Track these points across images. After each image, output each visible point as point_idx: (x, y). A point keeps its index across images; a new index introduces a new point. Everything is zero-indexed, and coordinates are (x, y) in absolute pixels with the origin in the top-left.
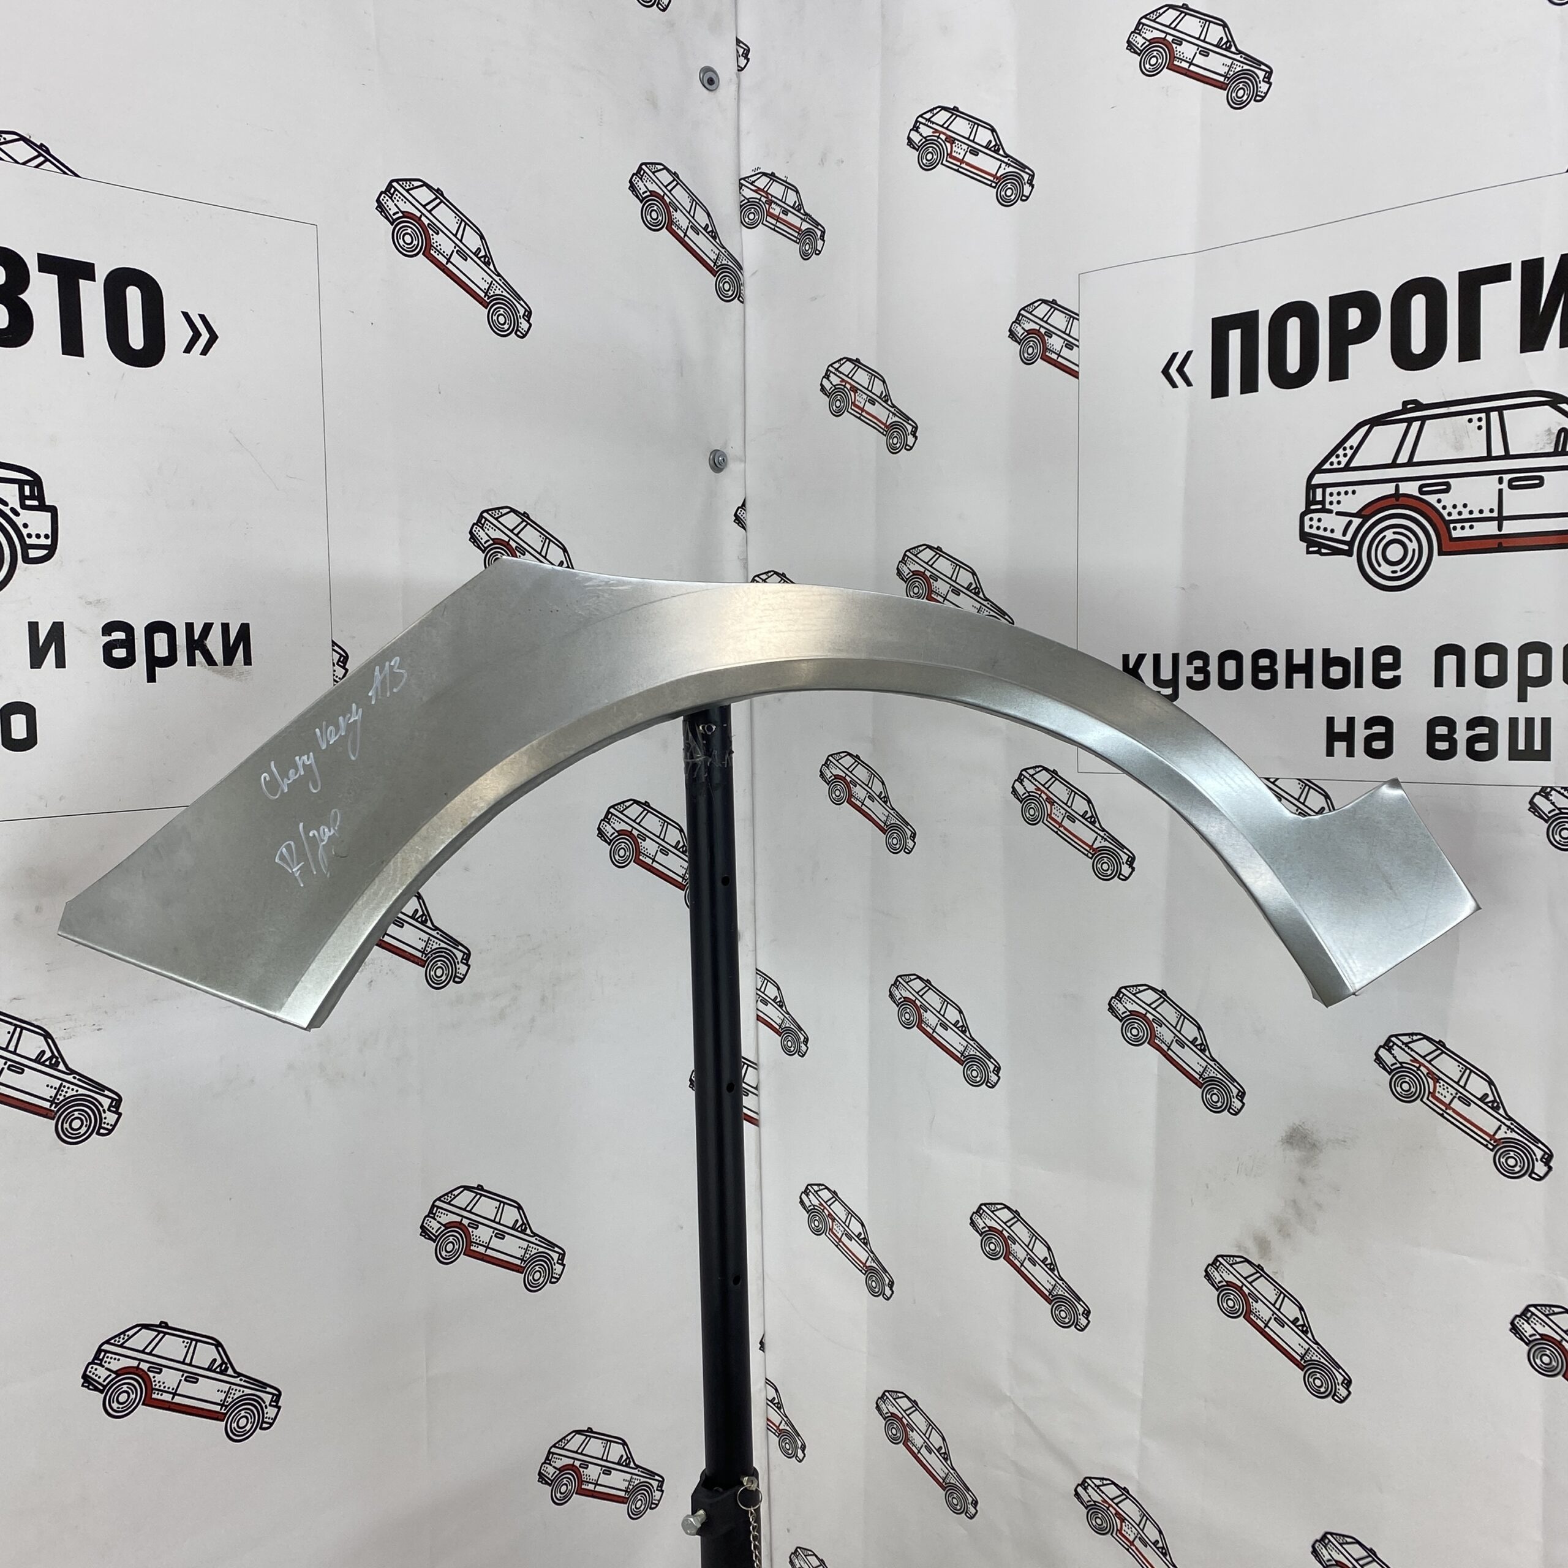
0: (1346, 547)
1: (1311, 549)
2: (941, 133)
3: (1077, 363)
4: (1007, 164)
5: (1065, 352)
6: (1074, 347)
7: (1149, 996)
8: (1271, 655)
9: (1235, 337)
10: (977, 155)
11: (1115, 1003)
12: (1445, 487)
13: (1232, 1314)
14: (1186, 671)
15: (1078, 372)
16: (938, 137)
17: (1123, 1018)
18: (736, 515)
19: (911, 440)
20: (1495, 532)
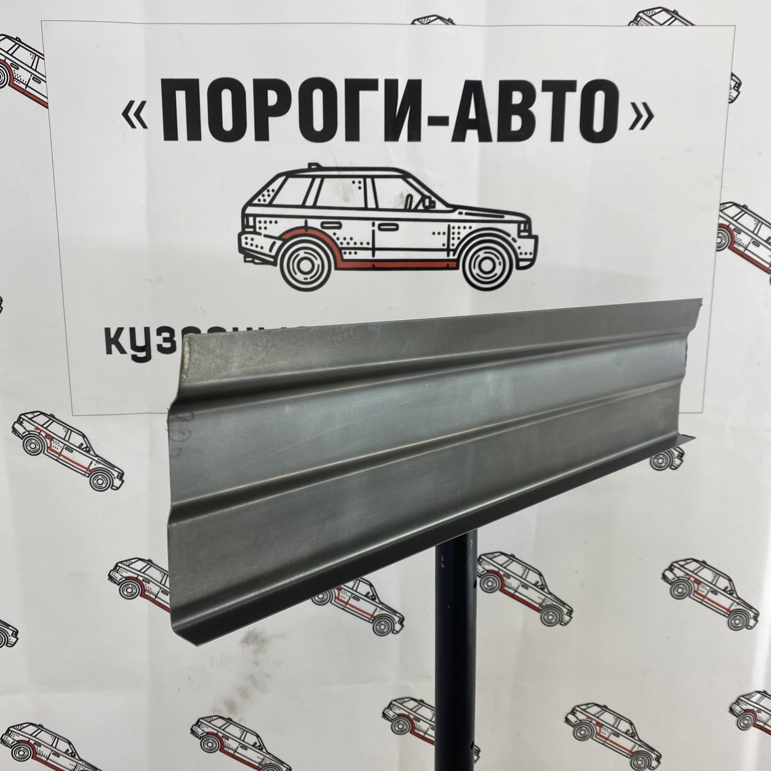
0: (272, 260)
1: (247, 259)
3: (46, 96)
5: (32, 84)
6: (42, 81)
7: (139, 565)
9: (181, 96)
11: (113, 574)
12: (337, 225)
13: (211, 751)
14: (156, 340)
15: (47, 103)
17: (120, 583)
20: (370, 257)
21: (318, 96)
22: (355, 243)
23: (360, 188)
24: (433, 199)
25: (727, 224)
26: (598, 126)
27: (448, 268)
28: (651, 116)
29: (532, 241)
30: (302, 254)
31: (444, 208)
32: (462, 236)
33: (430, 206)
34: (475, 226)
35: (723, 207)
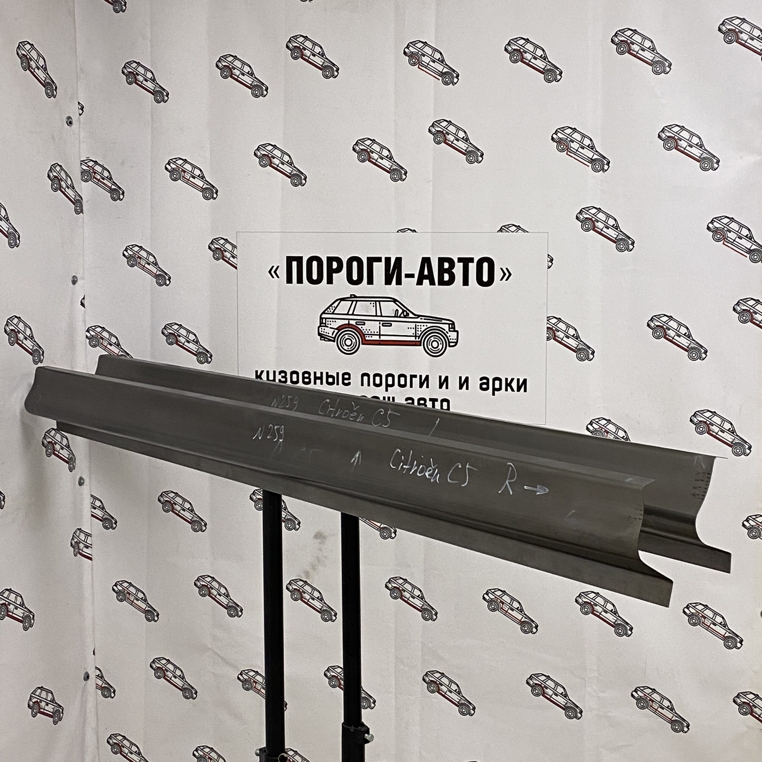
0: (333, 339)
1: (322, 339)
2: (179, 168)
3: (236, 264)
4: (206, 184)
5: (231, 259)
6: (236, 258)
8: (309, 373)
9: (294, 264)
10: (194, 179)
12: (363, 323)
13: (296, 600)
14: (278, 377)
15: (237, 267)
18: (81, 302)
20: (378, 339)
21: (355, 264)
22: (371, 332)
23: (373, 306)
24: (408, 312)
25: (551, 327)
26: (485, 279)
27: (416, 345)
28: (510, 274)
29: (455, 334)
30: (347, 336)
31: (413, 316)
32: (422, 330)
33: (406, 315)
34: (429, 325)
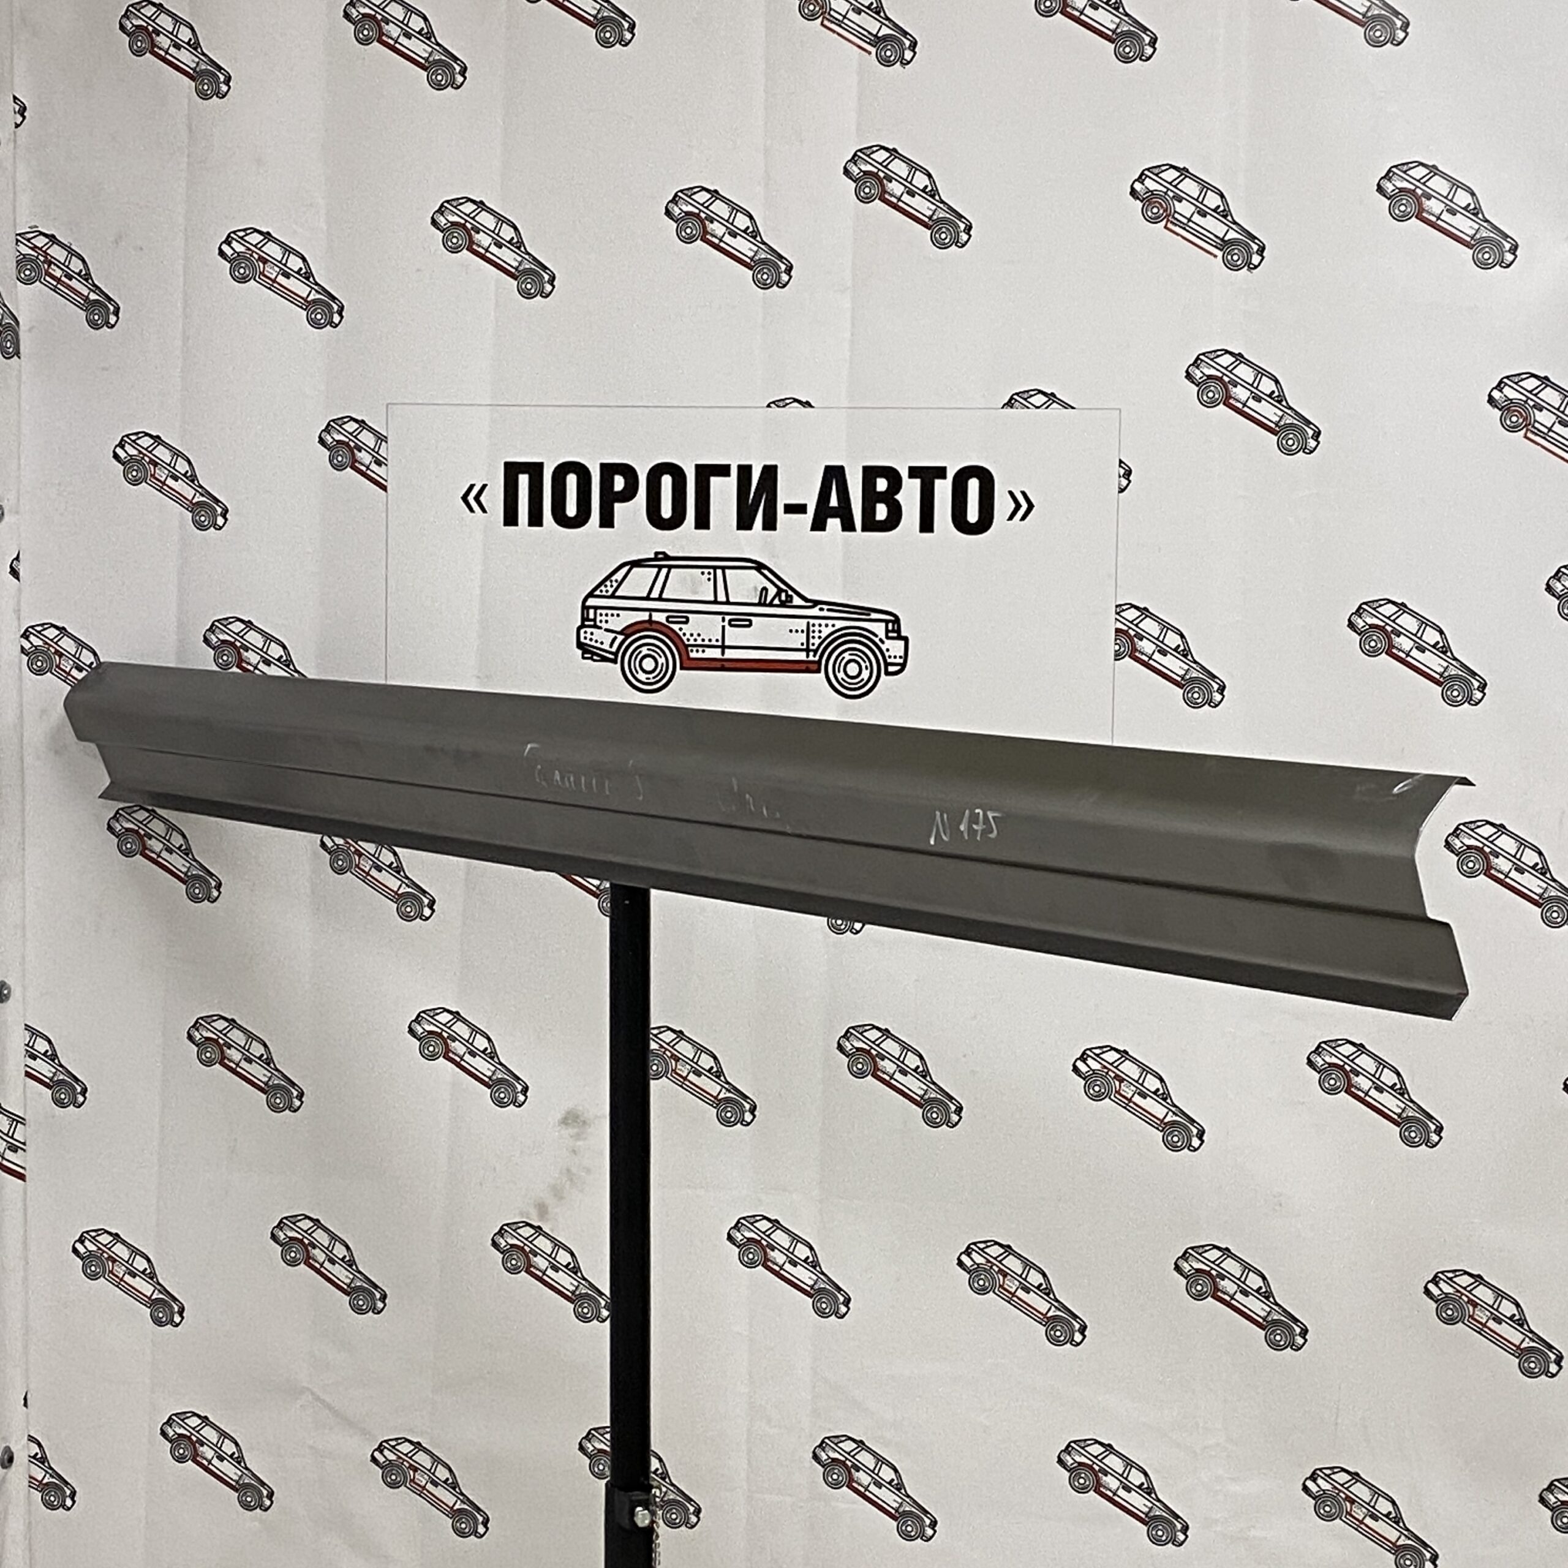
0: (612, 657)
1: (586, 656)
2: (253, 251)
4: (316, 291)
5: (374, 467)
6: (383, 466)
7: (445, 1018)
9: (524, 480)
10: (288, 278)
11: (414, 1025)
12: (684, 620)
15: (386, 486)
16: (251, 255)
17: (421, 1038)
18: (11, 566)
19: (220, 521)
20: (720, 656)
21: (667, 481)
22: (703, 640)
23: (709, 579)
24: (790, 592)
25: (1125, 628)
26: (973, 516)
27: (808, 671)
28: (1031, 506)
29: (902, 643)
31: (803, 603)
32: (823, 635)
33: (786, 601)
34: (840, 624)
35: (1120, 609)
